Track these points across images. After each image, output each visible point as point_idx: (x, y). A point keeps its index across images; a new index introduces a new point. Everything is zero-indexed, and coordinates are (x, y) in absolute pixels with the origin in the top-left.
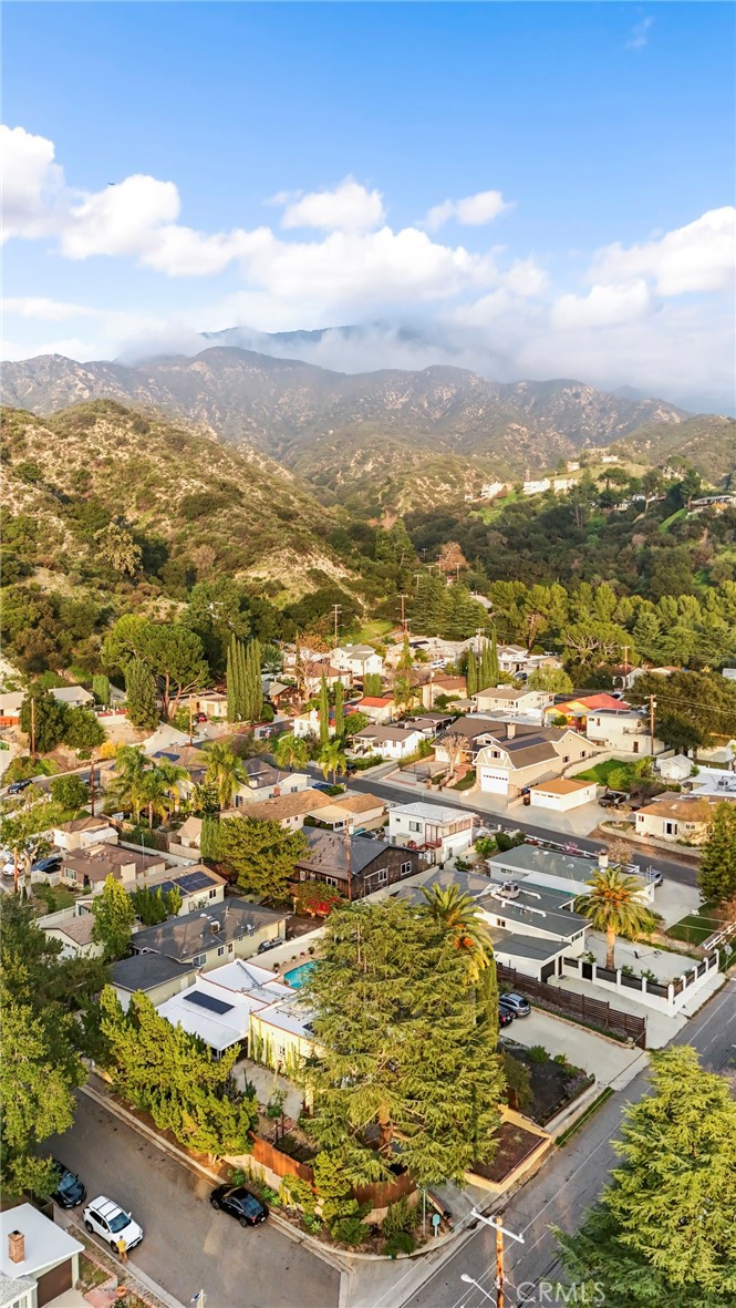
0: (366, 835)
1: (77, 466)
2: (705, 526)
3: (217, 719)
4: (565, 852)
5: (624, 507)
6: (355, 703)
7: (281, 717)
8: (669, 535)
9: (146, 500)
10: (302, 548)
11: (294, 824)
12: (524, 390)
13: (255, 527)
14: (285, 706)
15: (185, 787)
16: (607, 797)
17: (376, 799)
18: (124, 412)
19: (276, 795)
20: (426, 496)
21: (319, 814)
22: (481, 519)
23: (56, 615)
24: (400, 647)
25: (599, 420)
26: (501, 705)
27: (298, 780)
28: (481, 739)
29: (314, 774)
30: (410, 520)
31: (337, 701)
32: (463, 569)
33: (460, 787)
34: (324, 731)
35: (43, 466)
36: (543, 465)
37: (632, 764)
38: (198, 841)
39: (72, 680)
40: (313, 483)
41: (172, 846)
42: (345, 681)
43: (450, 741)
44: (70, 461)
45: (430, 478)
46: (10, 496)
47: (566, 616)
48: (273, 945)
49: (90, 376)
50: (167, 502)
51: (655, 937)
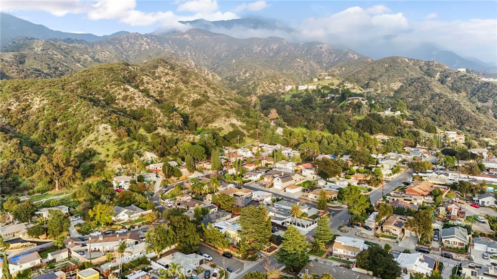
0: (248, 198)
1: (159, 89)
2: (351, 107)
3: (209, 169)
4: (291, 202)
5: (328, 98)
6: (244, 165)
7: (225, 169)
8: (340, 109)
9: (181, 101)
10: (228, 116)
11: (232, 195)
12: (302, 45)
13: (214, 110)
14: (225, 166)
15: (206, 187)
16: (304, 190)
17: (250, 190)
18: (167, 63)
19: (227, 189)
20: (266, 88)
21: (236, 193)
22: (284, 99)
23: (165, 141)
24: (257, 148)
25: (329, 57)
26: (282, 166)
27: (231, 186)
28: (275, 176)
29: (235, 184)
30: (261, 98)
31: (240, 164)
32: (277, 118)
33: (269, 187)
34: (237, 173)
35: (149, 89)
36: (308, 74)
37: (311, 182)
38: (211, 199)
39: (171, 159)
40: (227, 80)
41: (204, 200)
42: (241, 159)
43: (268, 176)
44: (157, 88)
45: (268, 81)
46: (144, 102)
47: (303, 139)
48: (229, 219)
49: (149, 40)
50: (187, 101)
51: (306, 218)
